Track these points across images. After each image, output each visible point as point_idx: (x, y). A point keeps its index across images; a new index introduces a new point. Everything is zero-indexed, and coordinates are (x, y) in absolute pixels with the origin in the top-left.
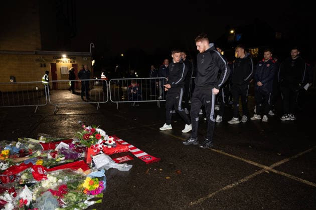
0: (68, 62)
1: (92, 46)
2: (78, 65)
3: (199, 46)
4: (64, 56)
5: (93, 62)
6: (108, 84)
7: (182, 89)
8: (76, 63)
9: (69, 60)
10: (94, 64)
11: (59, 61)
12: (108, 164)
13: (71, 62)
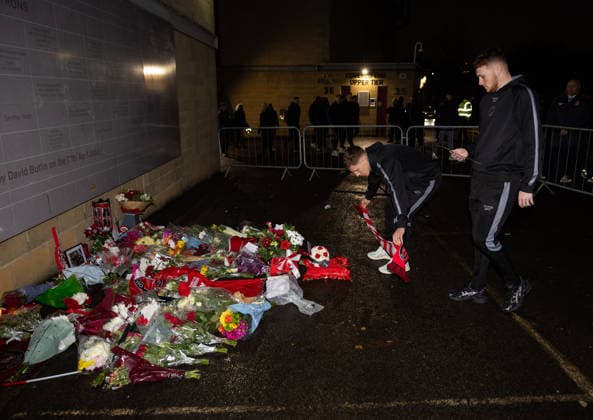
0: (370, 83)
1: (419, 48)
2: (389, 89)
3: (483, 77)
4: (365, 71)
5: (423, 80)
6: (405, 136)
7: (432, 183)
8: (385, 84)
9: (373, 78)
10: (424, 85)
11: (355, 82)
12: (286, 295)
13: (376, 83)
